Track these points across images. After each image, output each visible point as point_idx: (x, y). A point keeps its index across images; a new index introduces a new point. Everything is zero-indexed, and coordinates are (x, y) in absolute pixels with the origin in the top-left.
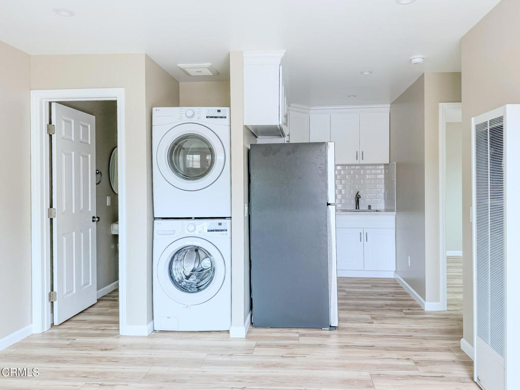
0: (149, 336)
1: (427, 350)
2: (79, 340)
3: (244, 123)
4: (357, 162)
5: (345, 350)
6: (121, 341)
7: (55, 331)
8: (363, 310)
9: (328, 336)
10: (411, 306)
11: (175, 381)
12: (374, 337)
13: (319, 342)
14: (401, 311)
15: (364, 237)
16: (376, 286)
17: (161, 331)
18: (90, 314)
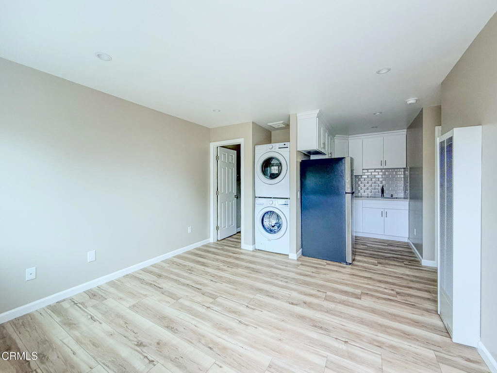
0: (253, 251)
1: (411, 288)
2: (226, 247)
3: (297, 149)
4: (382, 167)
5: (351, 276)
6: (241, 251)
7: (219, 243)
8: (374, 258)
9: (344, 267)
10: (413, 260)
11: (257, 272)
12: (374, 273)
13: (336, 269)
14: (403, 262)
15: (384, 214)
16: (391, 246)
17: (259, 250)
18: (233, 238)
